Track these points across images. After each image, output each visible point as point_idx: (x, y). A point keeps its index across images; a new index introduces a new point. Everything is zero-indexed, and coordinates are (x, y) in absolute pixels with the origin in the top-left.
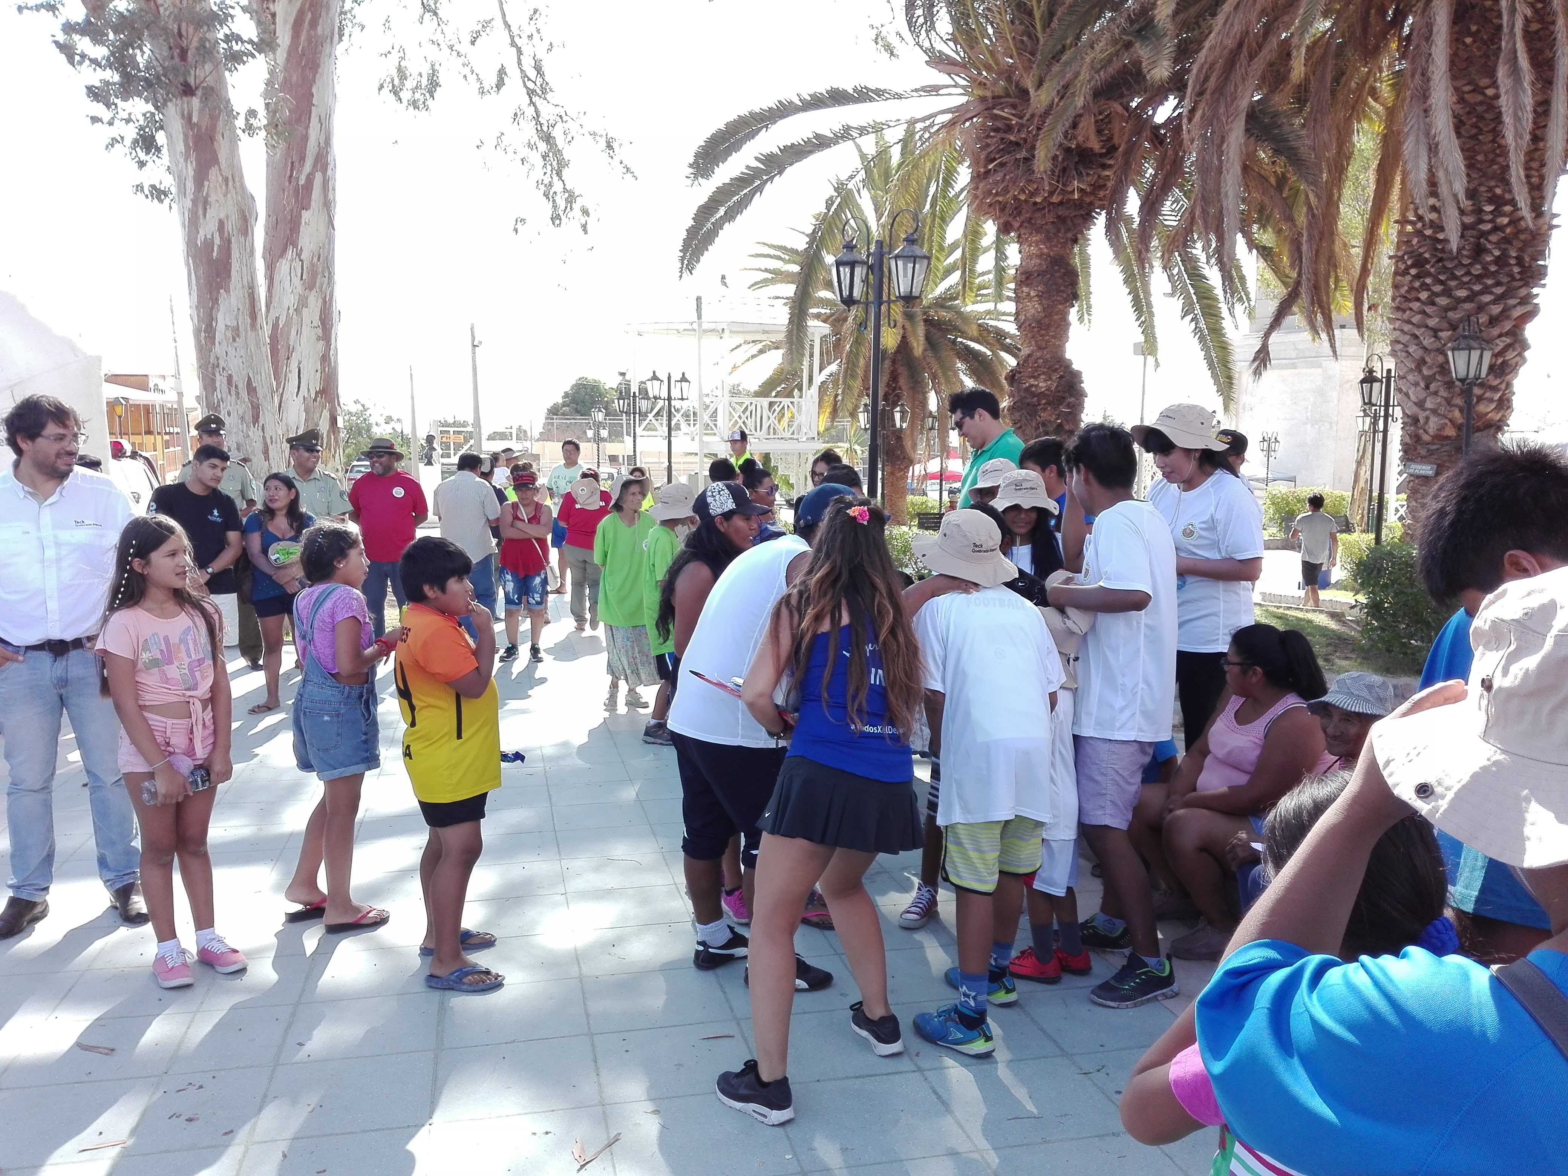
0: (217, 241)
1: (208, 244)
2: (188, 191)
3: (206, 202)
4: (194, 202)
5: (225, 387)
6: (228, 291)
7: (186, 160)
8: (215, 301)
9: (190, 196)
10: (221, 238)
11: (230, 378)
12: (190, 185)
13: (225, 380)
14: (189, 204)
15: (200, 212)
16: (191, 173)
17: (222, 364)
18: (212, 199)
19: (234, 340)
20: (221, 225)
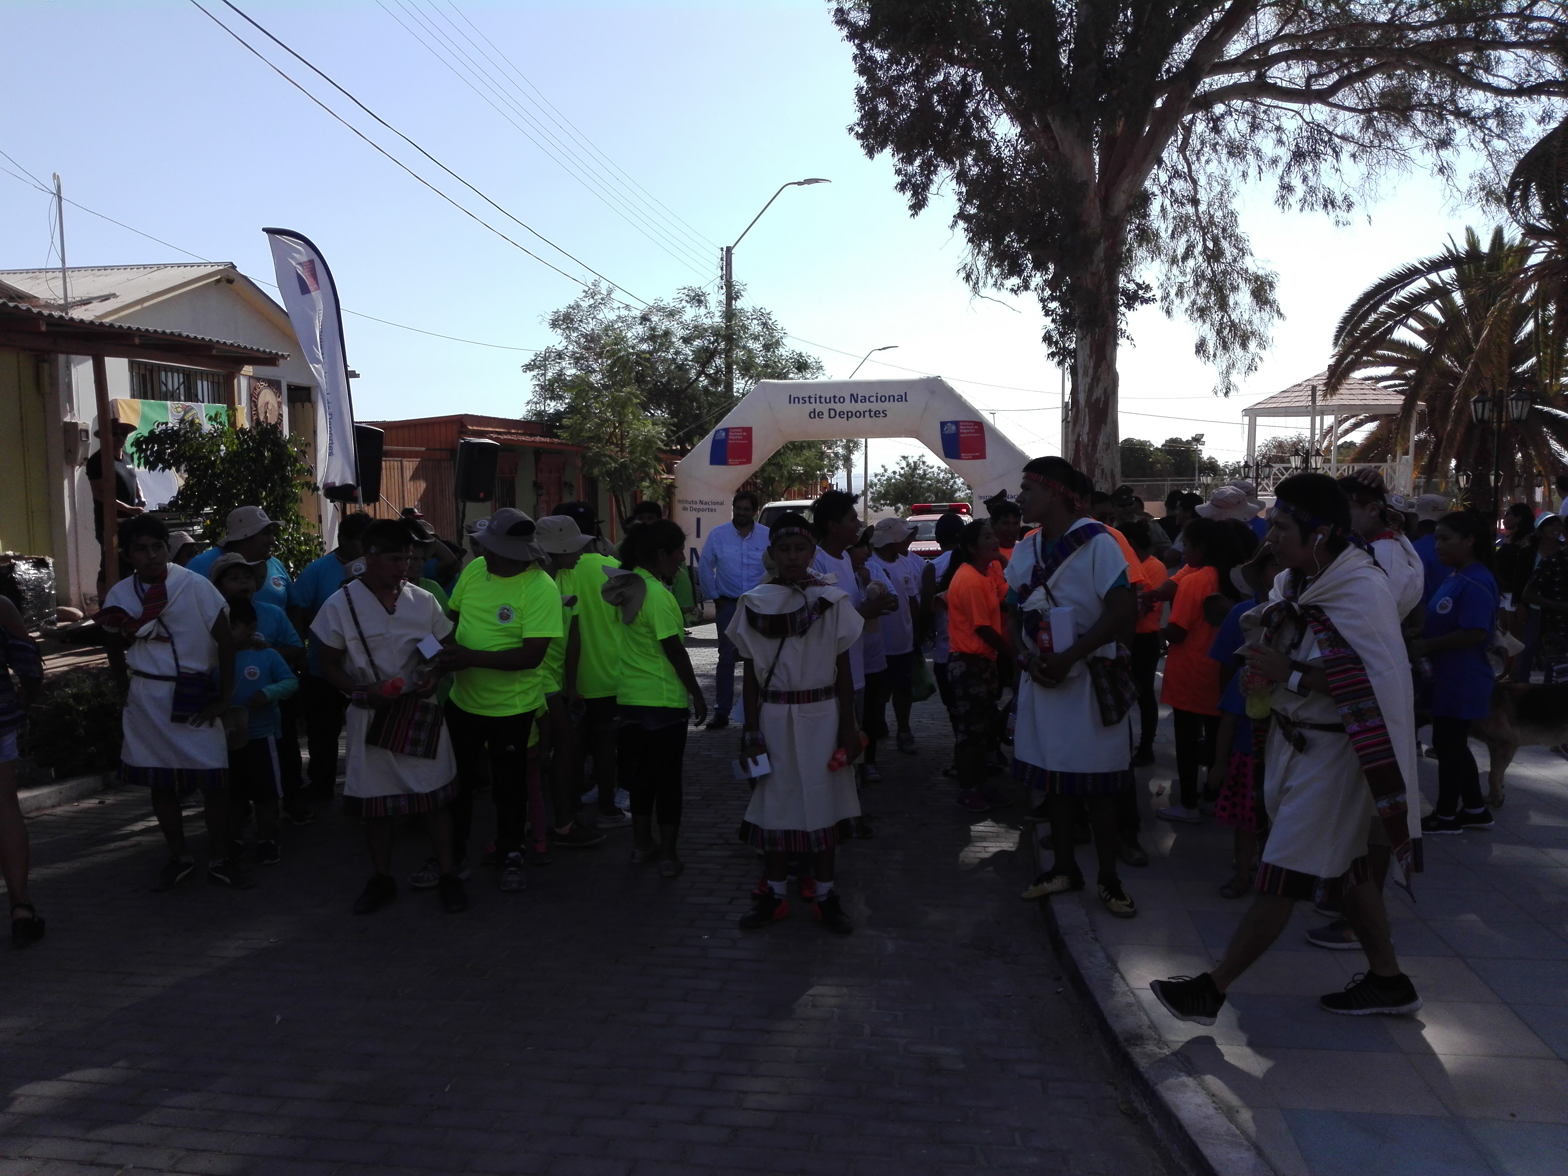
0: (1103, 399)
1: (1098, 400)
2: (1089, 374)
3: (1098, 380)
4: (1092, 379)
5: (1100, 475)
6: (1106, 424)
7: (1090, 358)
8: (1099, 430)
9: (1090, 376)
10: (1105, 396)
11: (1103, 470)
12: (1091, 371)
13: (1100, 471)
14: (1089, 380)
15: (1095, 385)
16: (1092, 365)
17: (1099, 462)
18: (1102, 378)
19: (1107, 450)
20: (1106, 389)
